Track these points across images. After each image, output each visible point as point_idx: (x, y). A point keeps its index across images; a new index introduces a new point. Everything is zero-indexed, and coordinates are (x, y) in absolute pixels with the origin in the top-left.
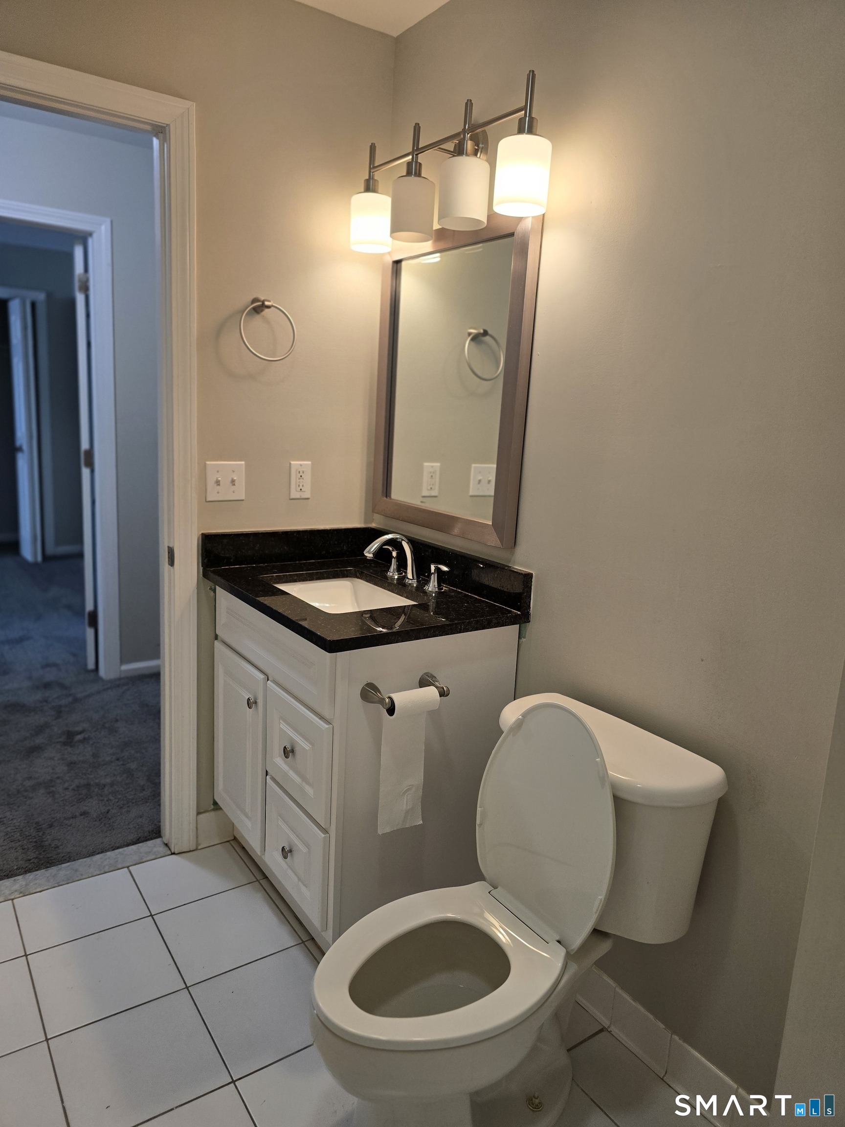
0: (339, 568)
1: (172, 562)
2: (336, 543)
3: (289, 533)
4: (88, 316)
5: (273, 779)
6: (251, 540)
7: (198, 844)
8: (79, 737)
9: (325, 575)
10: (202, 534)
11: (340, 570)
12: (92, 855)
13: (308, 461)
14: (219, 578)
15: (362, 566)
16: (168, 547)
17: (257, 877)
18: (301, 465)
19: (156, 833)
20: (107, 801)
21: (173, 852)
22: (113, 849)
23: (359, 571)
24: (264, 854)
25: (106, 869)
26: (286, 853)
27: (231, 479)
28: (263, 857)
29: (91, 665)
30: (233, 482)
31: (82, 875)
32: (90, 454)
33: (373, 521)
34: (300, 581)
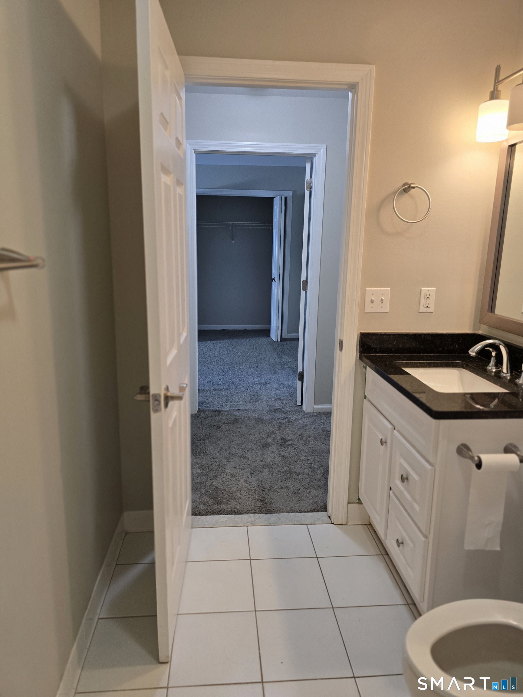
0: (450, 360)
1: (341, 349)
2: (450, 343)
3: (417, 335)
4: (310, 203)
5: (394, 493)
6: (391, 338)
7: (347, 522)
8: (288, 443)
9: (440, 365)
10: (360, 333)
11: (451, 362)
12: (289, 512)
13: (434, 288)
14: (368, 361)
15: (468, 361)
16: (340, 339)
17: (382, 552)
18: (428, 290)
19: (324, 509)
20: (300, 483)
21: (332, 522)
22: (300, 511)
23: (465, 364)
24: (386, 540)
25: (295, 523)
26: (399, 543)
27: (381, 299)
28: (385, 541)
29: (299, 403)
30: (382, 301)
31: (282, 522)
32: (306, 282)
33: (479, 329)
34: (421, 367)
